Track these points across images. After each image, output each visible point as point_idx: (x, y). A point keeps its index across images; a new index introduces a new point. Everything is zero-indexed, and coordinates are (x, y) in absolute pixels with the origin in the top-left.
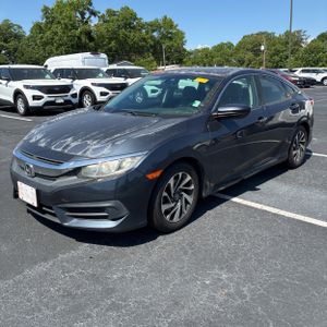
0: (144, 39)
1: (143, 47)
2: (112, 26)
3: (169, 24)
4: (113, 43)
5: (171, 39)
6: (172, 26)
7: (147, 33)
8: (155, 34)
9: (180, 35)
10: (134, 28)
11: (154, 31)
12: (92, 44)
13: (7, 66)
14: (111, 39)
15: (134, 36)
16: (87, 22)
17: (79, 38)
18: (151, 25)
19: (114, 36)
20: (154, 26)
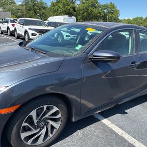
0: (100, 13)
1: (99, 16)
2: (86, 6)
3: (113, 6)
4: (85, 13)
5: (113, 13)
6: (114, 7)
7: (102, 10)
8: (105, 11)
9: (117, 12)
10: (95, 7)
11: (105, 9)
12: (75, 13)
13: (24, 18)
14: (84, 12)
15: (95, 11)
16: (74, 3)
17: (69, 10)
18: (104, 6)
19: (86, 10)
20: (106, 7)
